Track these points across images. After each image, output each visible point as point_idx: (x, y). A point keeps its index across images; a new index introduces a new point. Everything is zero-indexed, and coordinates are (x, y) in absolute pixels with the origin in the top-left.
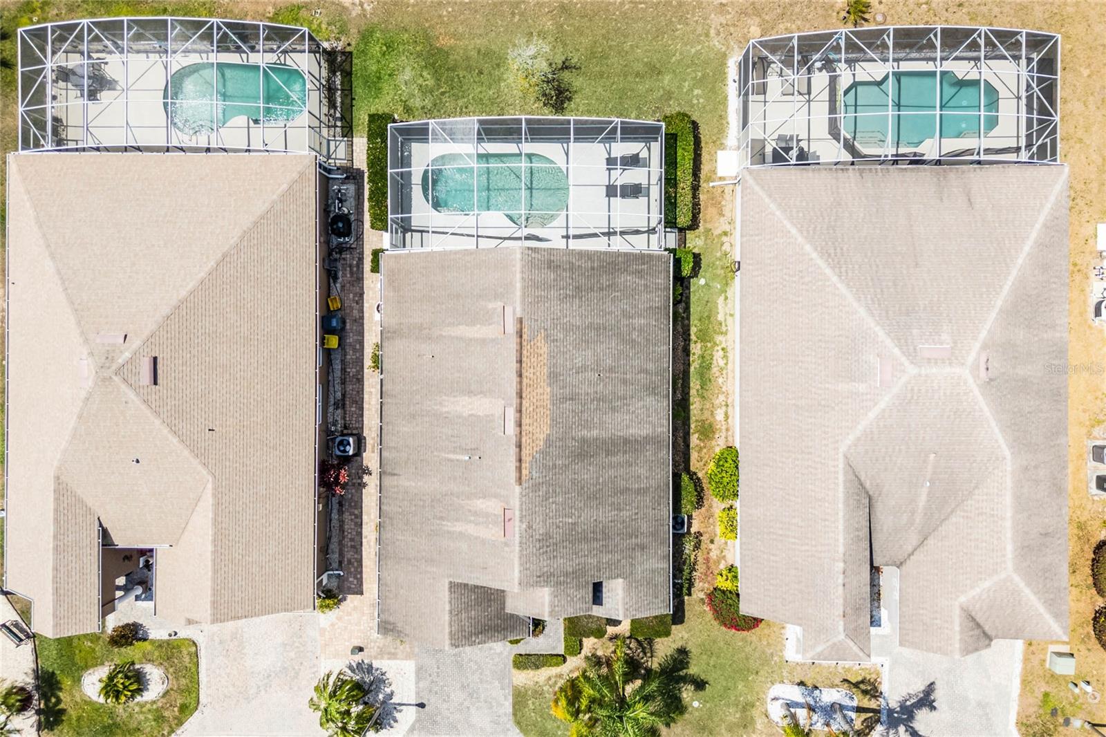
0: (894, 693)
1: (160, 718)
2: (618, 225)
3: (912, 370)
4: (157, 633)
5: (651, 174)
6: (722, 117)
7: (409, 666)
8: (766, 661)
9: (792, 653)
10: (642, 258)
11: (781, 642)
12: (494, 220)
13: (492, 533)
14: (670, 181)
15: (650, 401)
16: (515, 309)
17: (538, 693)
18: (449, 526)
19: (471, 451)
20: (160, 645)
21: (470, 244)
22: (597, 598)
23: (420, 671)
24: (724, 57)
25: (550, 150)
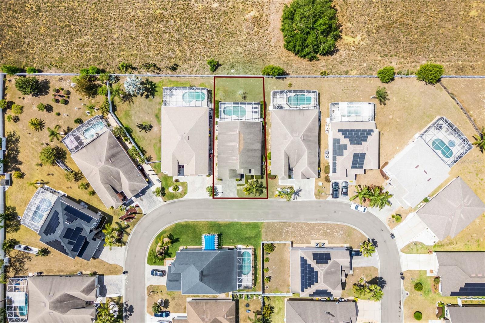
0: (295, 189)
1: (181, 195)
2: (253, 118)
3: (292, 138)
4: (181, 181)
5: (259, 110)
6: (270, 101)
7: (221, 186)
8: (276, 185)
9: (280, 184)
10: (257, 123)
11: (278, 182)
12: (234, 117)
13: (235, 162)
14: (261, 111)
15: (258, 144)
16: (238, 130)
17: (241, 190)
18: (228, 161)
19: (232, 150)
20: (182, 183)
21: (230, 120)
22: (250, 172)
23: (222, 187)
24: (270, 92)
25: (243, 106)
